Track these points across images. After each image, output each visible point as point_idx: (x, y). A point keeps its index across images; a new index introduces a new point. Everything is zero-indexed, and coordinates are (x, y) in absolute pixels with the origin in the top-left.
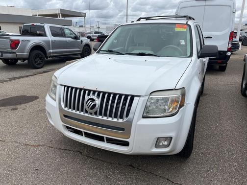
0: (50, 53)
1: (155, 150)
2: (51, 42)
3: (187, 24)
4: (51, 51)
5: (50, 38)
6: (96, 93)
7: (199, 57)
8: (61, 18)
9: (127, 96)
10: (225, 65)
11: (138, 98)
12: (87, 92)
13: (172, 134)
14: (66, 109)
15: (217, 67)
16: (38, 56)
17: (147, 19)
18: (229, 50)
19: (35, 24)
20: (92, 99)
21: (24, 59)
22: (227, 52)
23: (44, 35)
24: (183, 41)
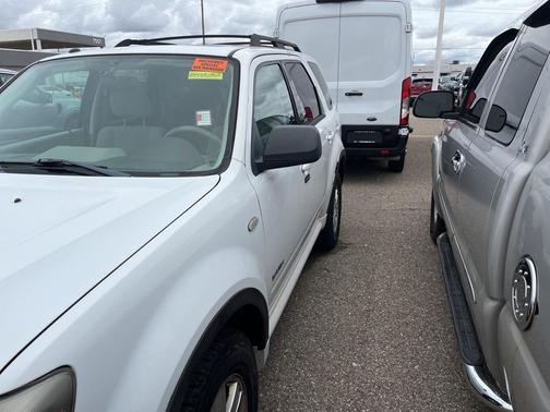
3: (230, 58)
7: (258, 169)
8: (40, 50)
15: (386, 163)
18: (404, 122)
24: (208, 113)
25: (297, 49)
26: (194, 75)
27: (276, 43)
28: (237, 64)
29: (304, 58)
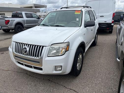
0: (25, 26)
1: (55, 72)
2: (25, 21)
3: (81, 10)
4: (26, 25)
5: (25, 18)
6: (27, 45)
7: (85, 27)
8: (34, 8)
9: (40, 46)
10: (111, 30)
11: (45, 47)
12: (24, 44)
13: (61, 64)
14: (15, 53)
15: (108, 31)
16: (19, 27)
17: (67, 8)
18: (113, 22)
19: (18, 12)
20: (25, 48)
21: (12, 29)
22: (112, 23)
23: (22, 17)
24: (78, 19)
25: (91, 8)
26: (76, 13)
27: (87, 7)
28: (82, 11)
29: (92, 9)
